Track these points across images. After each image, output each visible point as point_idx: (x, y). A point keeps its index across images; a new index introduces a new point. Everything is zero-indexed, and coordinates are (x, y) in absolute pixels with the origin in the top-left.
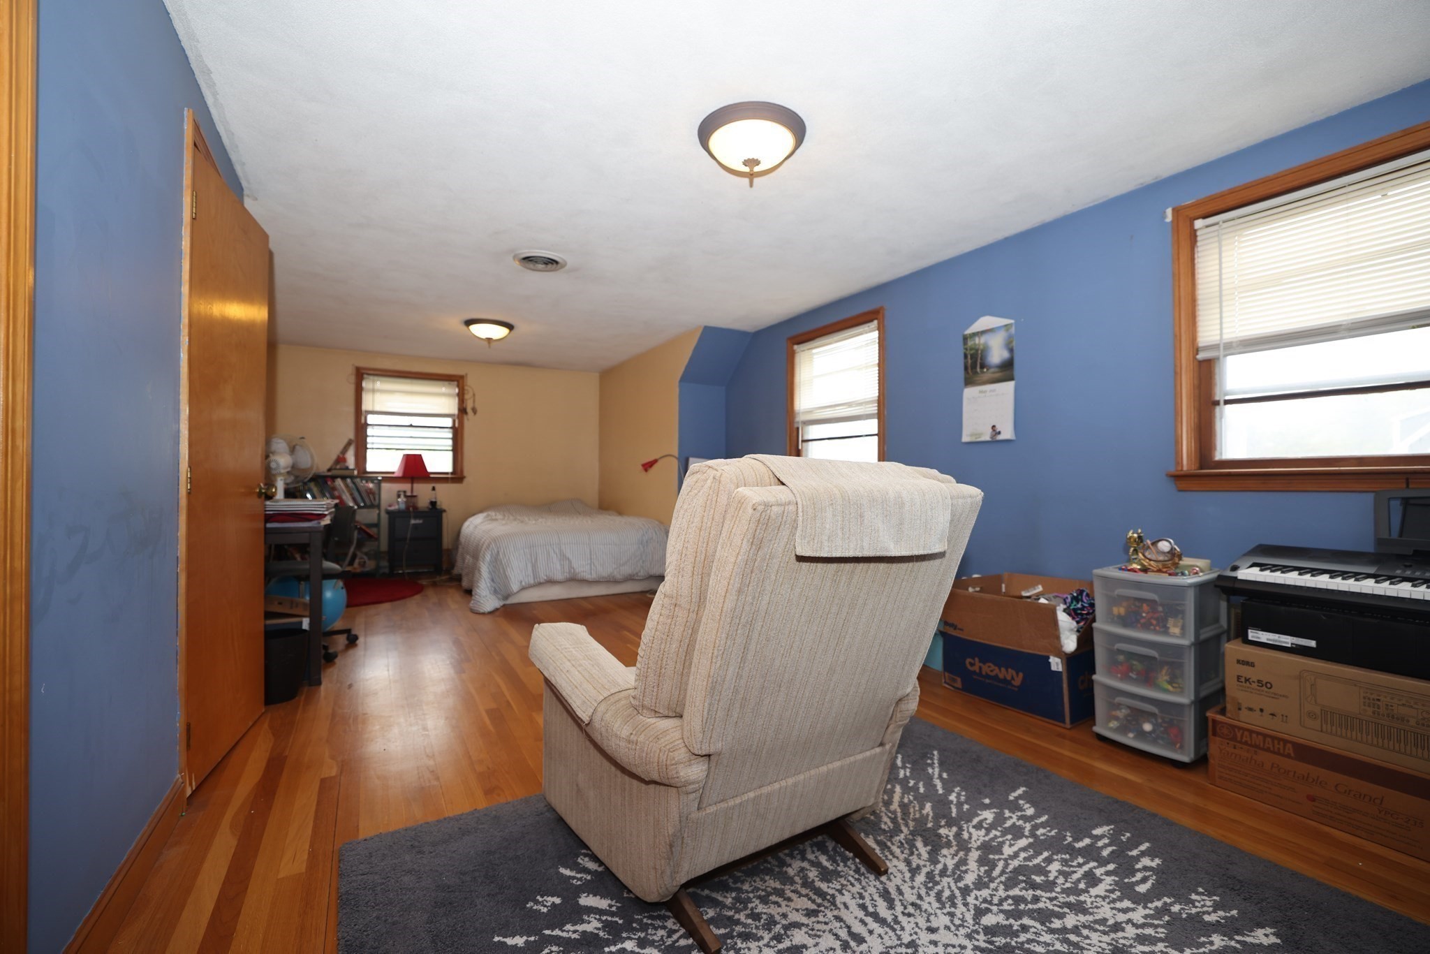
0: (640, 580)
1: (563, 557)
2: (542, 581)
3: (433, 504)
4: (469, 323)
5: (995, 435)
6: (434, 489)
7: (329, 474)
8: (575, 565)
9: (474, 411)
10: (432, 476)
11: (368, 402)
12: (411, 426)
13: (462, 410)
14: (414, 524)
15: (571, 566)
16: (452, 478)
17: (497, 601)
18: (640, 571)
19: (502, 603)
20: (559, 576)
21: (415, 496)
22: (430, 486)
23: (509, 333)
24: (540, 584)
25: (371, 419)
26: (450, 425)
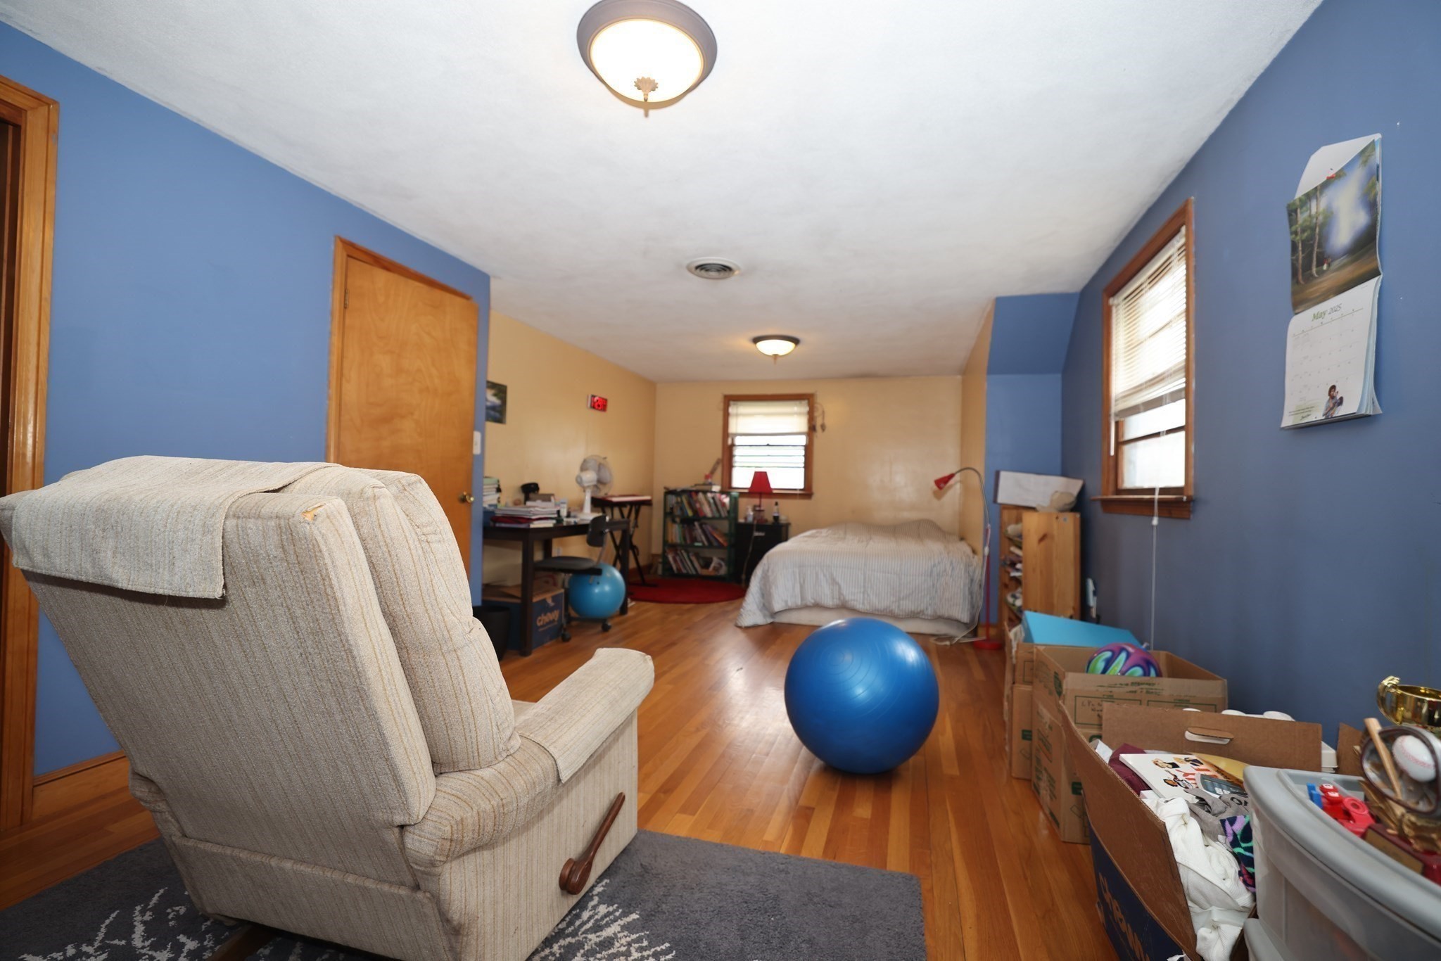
0: (928, 619)
1: (834, 582)
2: (809, 604)
3: (776, 518)
4: (756, 340)
5: (1332, 409)
6: (777, 504)
7: (694, 489)
8: (844, 592)
9: (823, 427)
10: (775, 492)
11: (736, 425)
12: (768, 445)
13: (812, 429)
14: (757, 537)
15: (840, 593)
16: (800, 494)
17: (765, 616)
18: (927, 609)
19: (769, 621)
20: (828, 601)
21: (763, 511)
22: (774, 501)
23: (795, 348)
24: (806, 607)
25: (738, 440)
26: (804, 443)
